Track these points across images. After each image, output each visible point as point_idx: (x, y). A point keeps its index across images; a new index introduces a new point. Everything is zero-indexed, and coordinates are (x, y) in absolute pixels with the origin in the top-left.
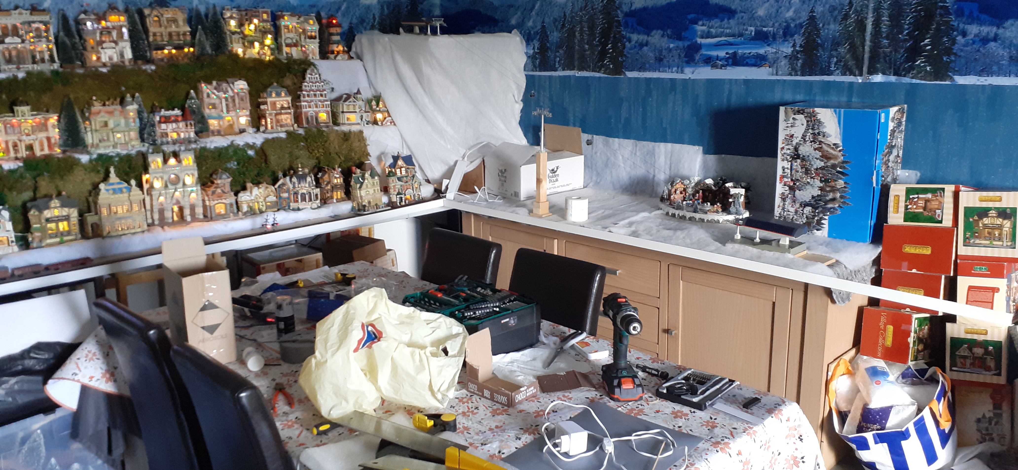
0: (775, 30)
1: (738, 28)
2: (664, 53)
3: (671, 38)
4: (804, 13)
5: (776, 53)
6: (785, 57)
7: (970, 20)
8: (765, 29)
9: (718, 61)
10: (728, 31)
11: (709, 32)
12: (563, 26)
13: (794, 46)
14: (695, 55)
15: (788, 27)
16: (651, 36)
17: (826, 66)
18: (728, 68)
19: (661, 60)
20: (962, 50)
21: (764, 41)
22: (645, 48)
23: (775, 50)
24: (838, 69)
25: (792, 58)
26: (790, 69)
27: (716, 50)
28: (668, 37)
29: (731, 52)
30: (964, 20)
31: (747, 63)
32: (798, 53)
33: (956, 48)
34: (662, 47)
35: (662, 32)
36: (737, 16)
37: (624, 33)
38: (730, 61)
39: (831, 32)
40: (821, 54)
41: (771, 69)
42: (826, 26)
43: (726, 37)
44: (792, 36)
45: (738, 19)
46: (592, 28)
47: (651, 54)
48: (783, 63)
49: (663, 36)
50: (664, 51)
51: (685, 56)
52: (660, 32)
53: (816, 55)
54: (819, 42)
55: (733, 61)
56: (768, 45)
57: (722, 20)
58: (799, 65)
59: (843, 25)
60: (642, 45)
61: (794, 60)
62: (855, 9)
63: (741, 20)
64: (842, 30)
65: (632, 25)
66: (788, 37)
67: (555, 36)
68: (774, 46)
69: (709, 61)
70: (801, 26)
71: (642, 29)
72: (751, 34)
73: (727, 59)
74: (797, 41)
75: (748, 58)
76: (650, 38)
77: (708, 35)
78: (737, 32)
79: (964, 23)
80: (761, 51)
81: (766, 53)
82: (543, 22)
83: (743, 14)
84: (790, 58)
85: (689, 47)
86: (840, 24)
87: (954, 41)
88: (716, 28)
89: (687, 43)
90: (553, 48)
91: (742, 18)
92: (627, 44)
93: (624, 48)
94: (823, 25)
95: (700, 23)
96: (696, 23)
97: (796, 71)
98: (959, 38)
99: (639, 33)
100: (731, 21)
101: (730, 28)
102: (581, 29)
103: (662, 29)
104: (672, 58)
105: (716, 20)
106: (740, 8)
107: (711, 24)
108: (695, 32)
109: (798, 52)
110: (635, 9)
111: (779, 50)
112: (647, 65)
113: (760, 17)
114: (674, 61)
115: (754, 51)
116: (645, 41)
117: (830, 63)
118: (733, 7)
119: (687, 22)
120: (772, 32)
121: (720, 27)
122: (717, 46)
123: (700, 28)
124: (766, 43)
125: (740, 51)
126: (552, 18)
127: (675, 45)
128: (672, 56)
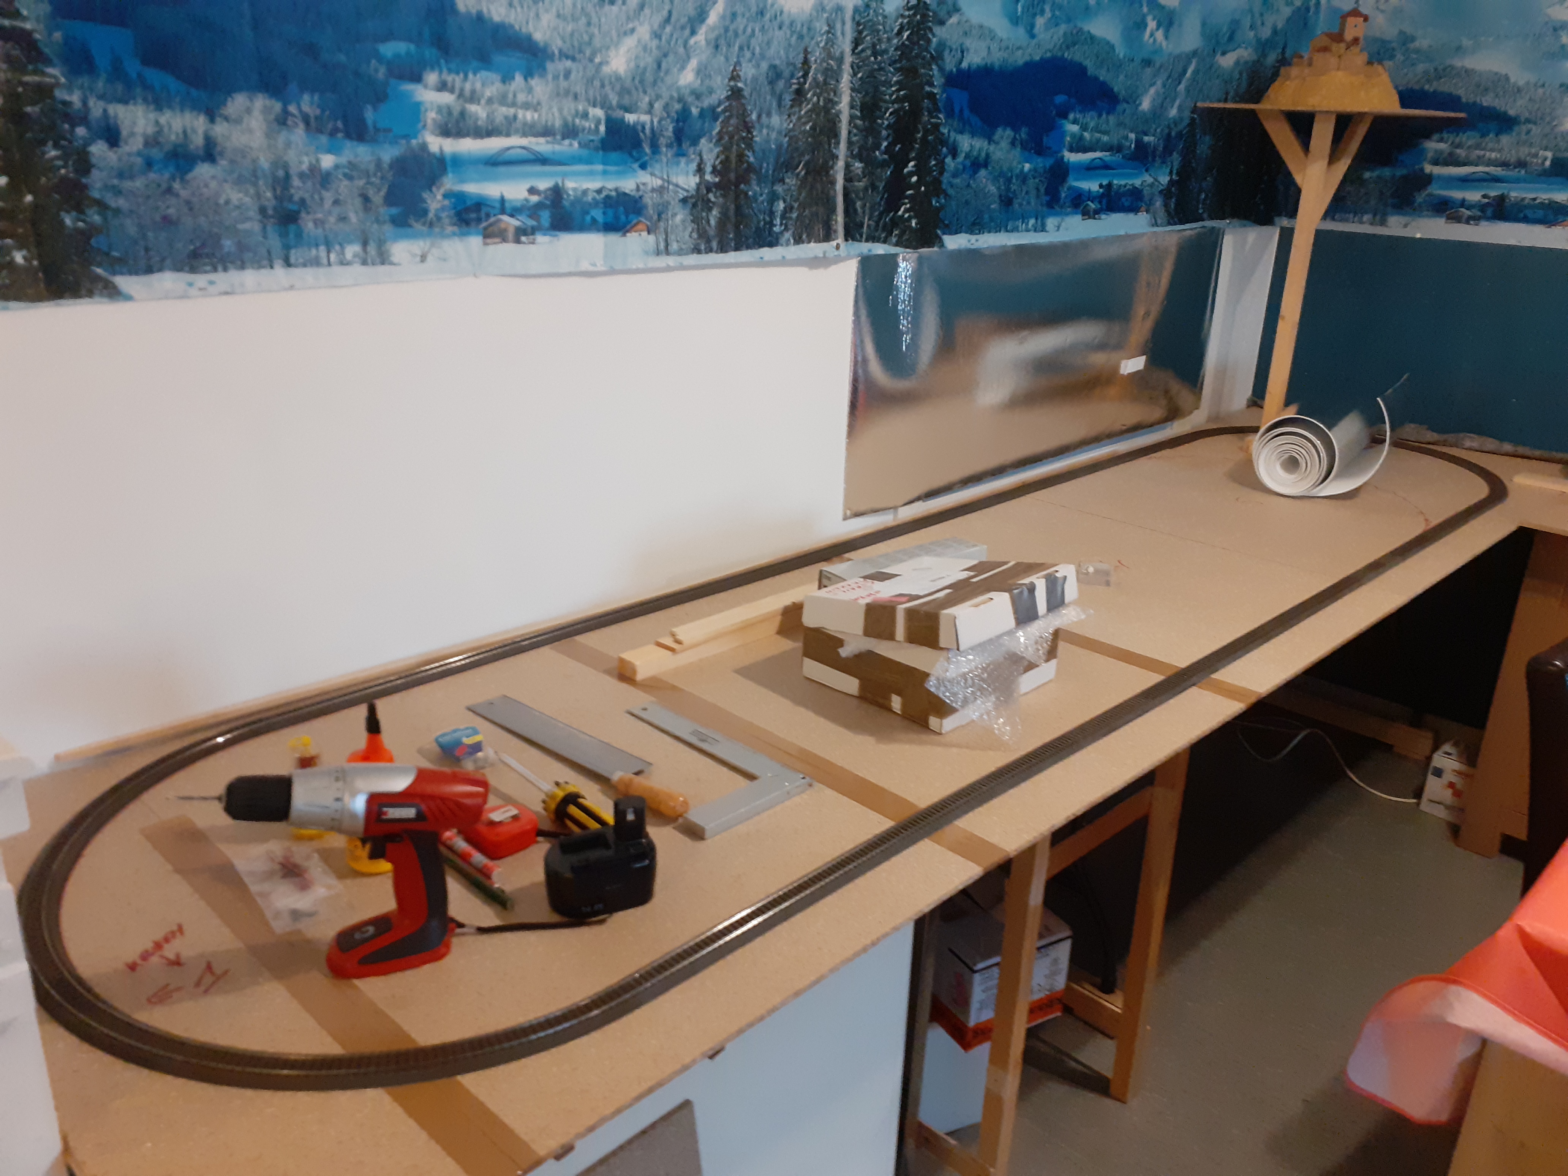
0: (656, 121)
1: (560, 110)
2: (299, 188)
5: (661, 190)
6: (684, 201)
8: (631, 118)
9: (505, 218)
11: (463, 114)
13: (700, 170)
14: (426, 195)
17: (765, 224)
22: (203, 171)
24: (786, 229)
26: (695, 235)
27: (494, 178)
29: (544, 185)
32: (709, 190)
34: (286, 167)
37: (75, 98)
38: (545, 217)
39: (774, 135)
40: (755, 193)
41: (652, 238)
43: (525, 135)
44: (695, 142)
45: (556, 77)
47: (235, 196)
48: (679, 218)
49: (282, 120)
50: (296, 182)
51: (389, 200)
53: (746, 194)
54: (752, 159)
55: (553, 217)
56: (643, 167)
57: (507, 78)
58: (713, 222)
59: (794, 118)
61: (703, 210)
62: (815, 79)
63: (564, 84)
68: (657, 168)
70: (710, 114)
73: (534, 211)
74: (705, 157)
76: (220, 129)
78: (558, 123)
80: (628, 185)
83: (569, 63)
84: (694, 205)
85: (401, 166)
86: (789, 116)
88: (490, 101)
89: (388, 154)
91: (567, 74)
92: (98, 149)
94: (759, 117)
95: (432, 78)
96: (417, 78)
97: (708, 241)
99: (159, 102)
100: (535, 82)
101: (535, 107)
104: (336, 210)
105: (484, 74)
106: (559, 43)
107: (468, 86)
108: (416, 110)
111: (668, 182)
112: (228, 244)
113: (618, 78)
114: (343, 219)
116: (198, 141)
118: (538, 36)
119: (382, 73)
120: (648, 127)
121: (503, 100)
124: (637, 160)
127: (343, 160)
128: (336, 202)
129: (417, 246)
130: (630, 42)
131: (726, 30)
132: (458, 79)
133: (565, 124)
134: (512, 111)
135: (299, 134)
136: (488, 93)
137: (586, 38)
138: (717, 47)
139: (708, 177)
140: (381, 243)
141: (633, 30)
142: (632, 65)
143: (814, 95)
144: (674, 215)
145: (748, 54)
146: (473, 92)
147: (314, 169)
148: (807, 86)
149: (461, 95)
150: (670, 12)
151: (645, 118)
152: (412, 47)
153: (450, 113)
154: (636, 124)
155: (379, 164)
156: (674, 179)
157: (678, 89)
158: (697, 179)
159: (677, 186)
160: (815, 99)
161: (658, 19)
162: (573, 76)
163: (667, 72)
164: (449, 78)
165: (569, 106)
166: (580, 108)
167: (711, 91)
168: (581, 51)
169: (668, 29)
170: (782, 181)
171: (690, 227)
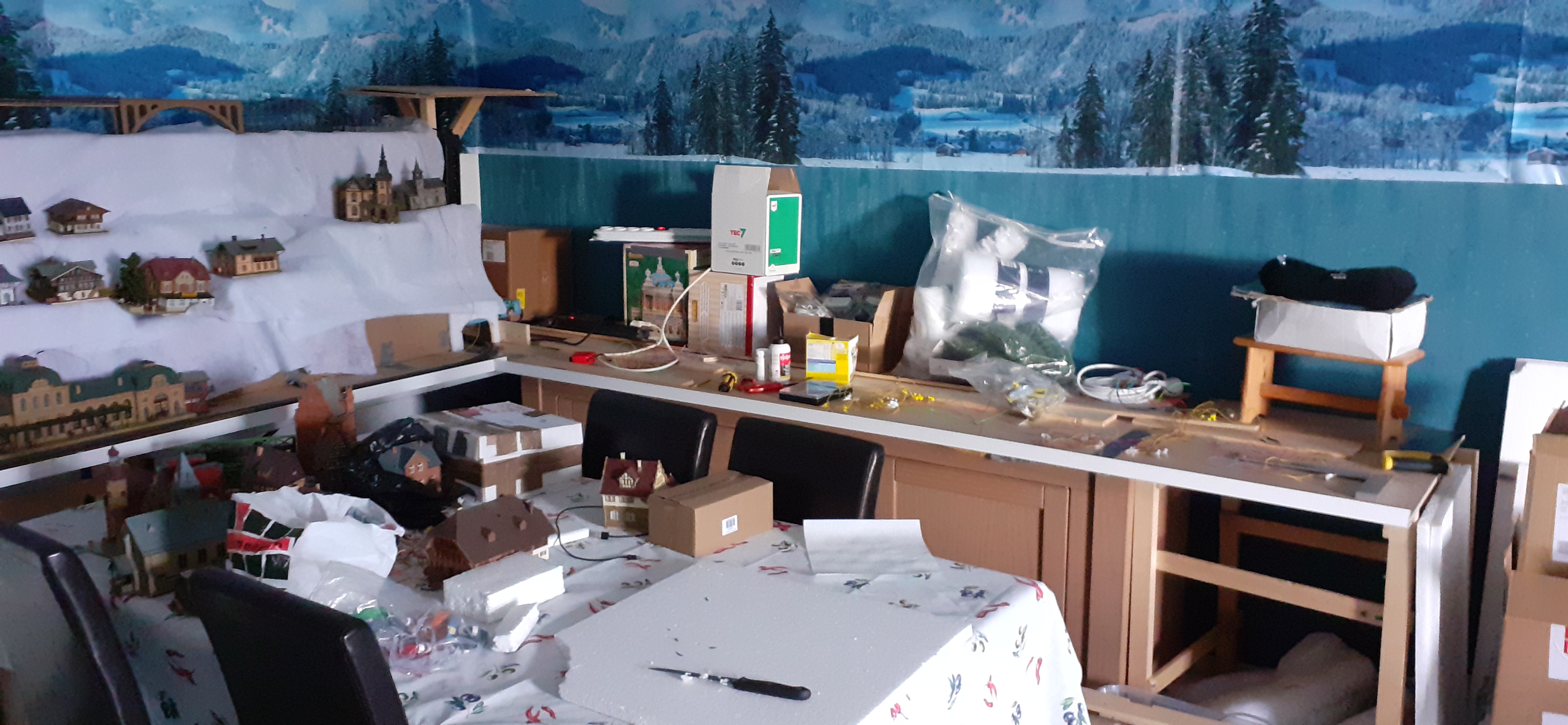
1: (978, 94)
3: (872, 107)
4: (1079, 73)
5: (1037, 133)
6: (1052, 139)
7: (1325, 85)
8: (1019, 97)
10: (962, 98)
11: (931, 98)
12: (696, 83)
14: (912, 133)
15: (1055, 93)
16: (840, 103)
18: (963, 154)
19: (857, 141)
20: (1314, 130)
21: (1018, 114)
23: (1035, 129)
24: (1132, 157)
25: (1062, 141)
26: (1059, 158)
28: (867, 105)
29: (967, 130)
30: (1316, 85)
31: (992, 147)
33: (1305, 127)
34: (858, 121)
35: (857, 98)
36: (974, 75)
37: (797, 97)
39: (1121, 103)
40: (1106, 135)
42: (1113, 93)
43: (959, 106)
44: (1061, 107)
46: (744, 87)
48: (1048, 148)
49: (859, 103)
51: (895, 135)
52: (855, 97)
53: (1098, 136)
58: (1073, 151)
59: (1138, 92)
60: (825, 117)
64: (1137, 98)
65: (810, 86)
66: (1054, 109)
67: (682, 100)
68: (1034, 122)
69: (933, 143)
71: (826, 92)
72: (998, 104)
75: (994, 139)
76: (838, 107)
77: (932, 104)
78: (976, 100)
79: (1317, 90)
80: (1015, 130)
81: (1021, 132)
82: (661, 77)
85: (902, 120)
87: (1302, 117)
88: (943, 92)
89: (897, 116)
90: (680, 117)
93: (797, 122)
95: (918, 84)
98: (1310, 112)
99: (820, 98)
101: (965, 94)
102: (727, 88)
103: (857, 92)
105: (942, 80)
108: (911, 98)
109: (1071, 132)
110: (813, 61)
113: (1012, 77)
115: (1004, 129)
116: (831, 111)
117: (1119, 148)
119: (897, 83)
121: (950, 91)
122: (946, 119)
123: (917, 92)
125: (981, 130)
126: (676, 71)
127: (879, 118)
129: (907, 155)
130: (1021, 59)
131: (1086, 46)
132: (929, 84)
133: (980, 100)
134: (953, 96)
135: (864, 108)
136: (943, 88)
137: (995, 59)
138: (1078, 56)
139: (1070, 126)
140: (890, 152)
141: (1023, 53)
142: (1021, 70)
143: (1156, 77)
144: (1045, 146)
145: (1101, 58)
146: (936, 89)
147: (869, 121)
148: (1150, 72)
149: (931, 89)
150: (1046, 44)
151: (1028, 96)
152: (910, 71)
153: (924, 97)
154: (1022, 100)
155: (893, 120)
156: (1045, 127)
157: (1050, 80)
158: (1062, 128)
159: (1047, 131)
160: (1157, 79)
161: (1038, 46)
162: (986, 79)
163: (1043, 72)
164: (925, 83)
165: (983, 93)
166: (989, 93)
167: (1073, 80)
168: (991, 66)
169: (1045, 50)
170: (1129, 128)
171: (1056, 153)
